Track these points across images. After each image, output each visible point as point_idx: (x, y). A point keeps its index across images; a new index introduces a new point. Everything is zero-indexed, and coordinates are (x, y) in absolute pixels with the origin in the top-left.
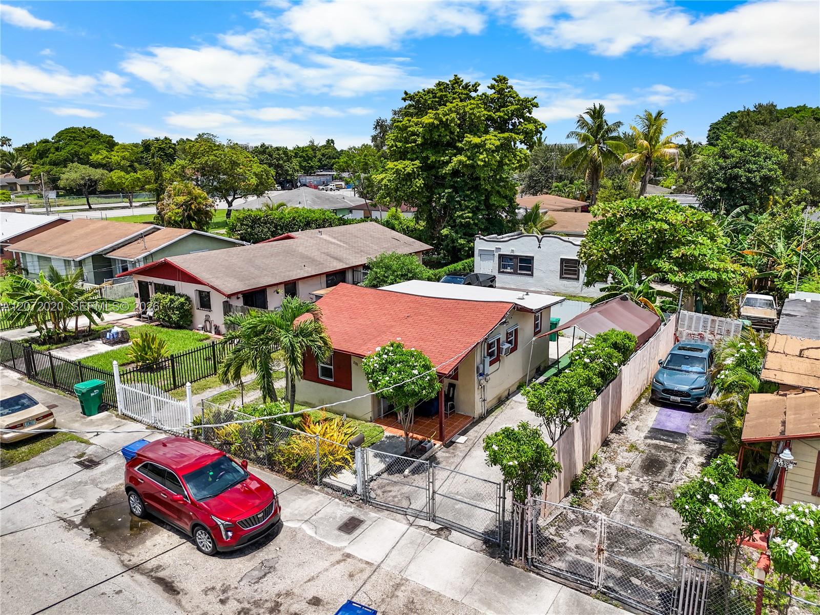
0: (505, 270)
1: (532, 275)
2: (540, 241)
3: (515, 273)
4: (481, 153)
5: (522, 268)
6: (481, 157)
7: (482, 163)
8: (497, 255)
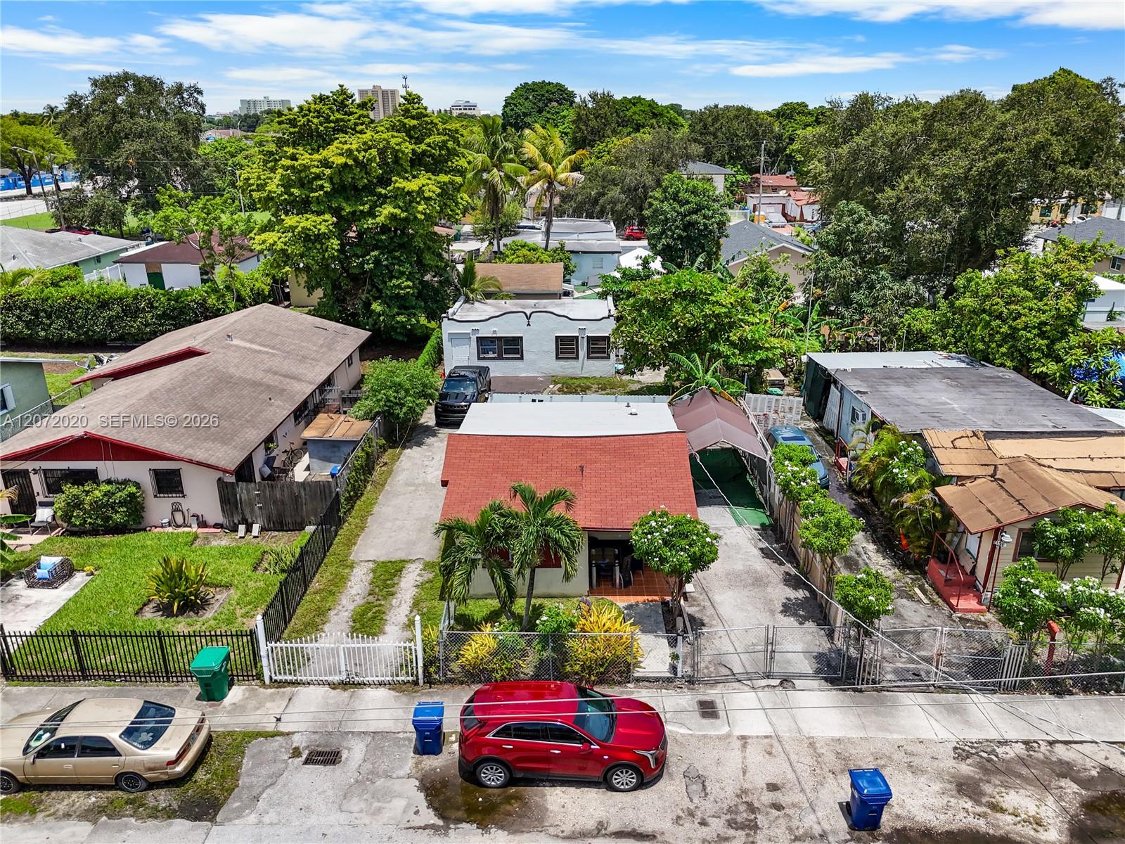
0: (487, 356)
1: (522, 358)
2: (528, 318)
3: (500, 358)
4: (419, 203)
5: (507, 352)
6: (420, 208)
7: (423, 217)
8: (474, 338)
